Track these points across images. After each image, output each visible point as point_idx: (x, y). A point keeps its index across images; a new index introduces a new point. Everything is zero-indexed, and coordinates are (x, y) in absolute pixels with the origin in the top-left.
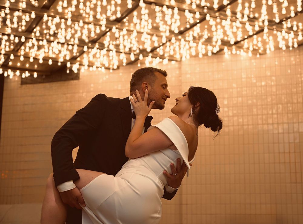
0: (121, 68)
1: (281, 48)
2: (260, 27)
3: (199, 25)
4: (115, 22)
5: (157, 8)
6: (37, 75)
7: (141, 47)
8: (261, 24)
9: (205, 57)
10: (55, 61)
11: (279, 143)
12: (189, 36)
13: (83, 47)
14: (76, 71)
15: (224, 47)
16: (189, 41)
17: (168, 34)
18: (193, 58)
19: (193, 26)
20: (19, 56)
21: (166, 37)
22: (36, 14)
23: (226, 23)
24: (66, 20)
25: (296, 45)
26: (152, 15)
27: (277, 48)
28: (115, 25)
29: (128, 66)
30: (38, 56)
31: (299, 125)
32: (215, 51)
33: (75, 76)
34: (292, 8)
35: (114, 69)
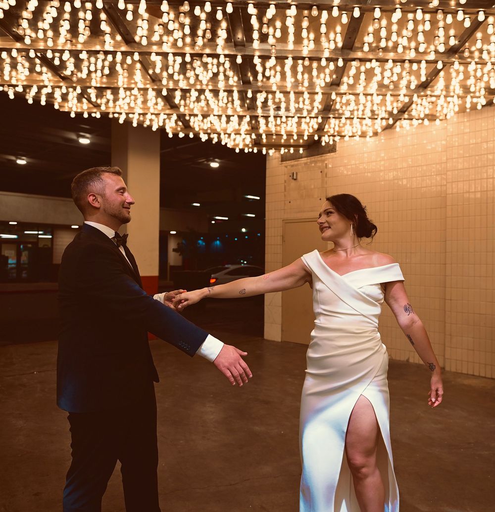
4: (334, 87)
5: (368, 65)
6: (294, 150)
9: (474, 111)
10: (299, 134)
14: (331, 143)
20: (261, 135)
24: (274, 93)
28: (335, 90)
29: (387, 131)
30: (279, 132)
32: (483, 103)
33: (332, 149)
35: (370, 137)
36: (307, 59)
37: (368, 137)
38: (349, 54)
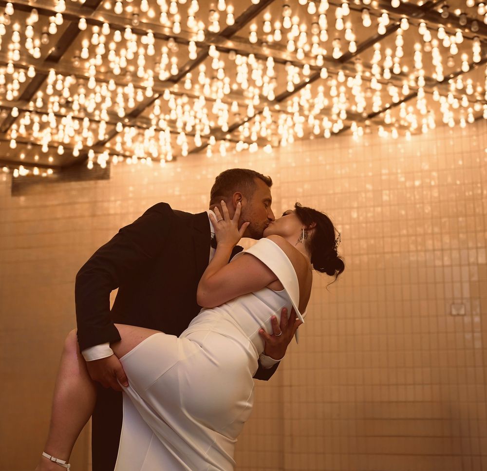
0: (178, 159)
1: (447, 125)
2: (410, 88)
3: (308, 86)
4: (169, 83)
5: (240, 59)
7: (213, 124)
8: (413, 84)
10: (68, 148)
11: (444, 282)
12: (292, 105)
13: (116, 124)
14: (103, 165)
15: (351, 124)
16: (292, 114)
17: (257, 101)
18: (300, 142)
19: (298, 88)
20: (9, 141)
21: (255, 107)
22: (36, 70)
23: (355, 83)
24: (87, 79)
25: (471, 119)
26: (231, 70)
27: (441, 124)
28: (168, 87)
29: (192, 156)
30: (40, 140)
31: (477, 253)
32: (336, 130)
33: (103, 174)
34: (465, 57)
35: (167, 161)
36: (171, 39)
37: (163, 161)
38: (222, 42)
